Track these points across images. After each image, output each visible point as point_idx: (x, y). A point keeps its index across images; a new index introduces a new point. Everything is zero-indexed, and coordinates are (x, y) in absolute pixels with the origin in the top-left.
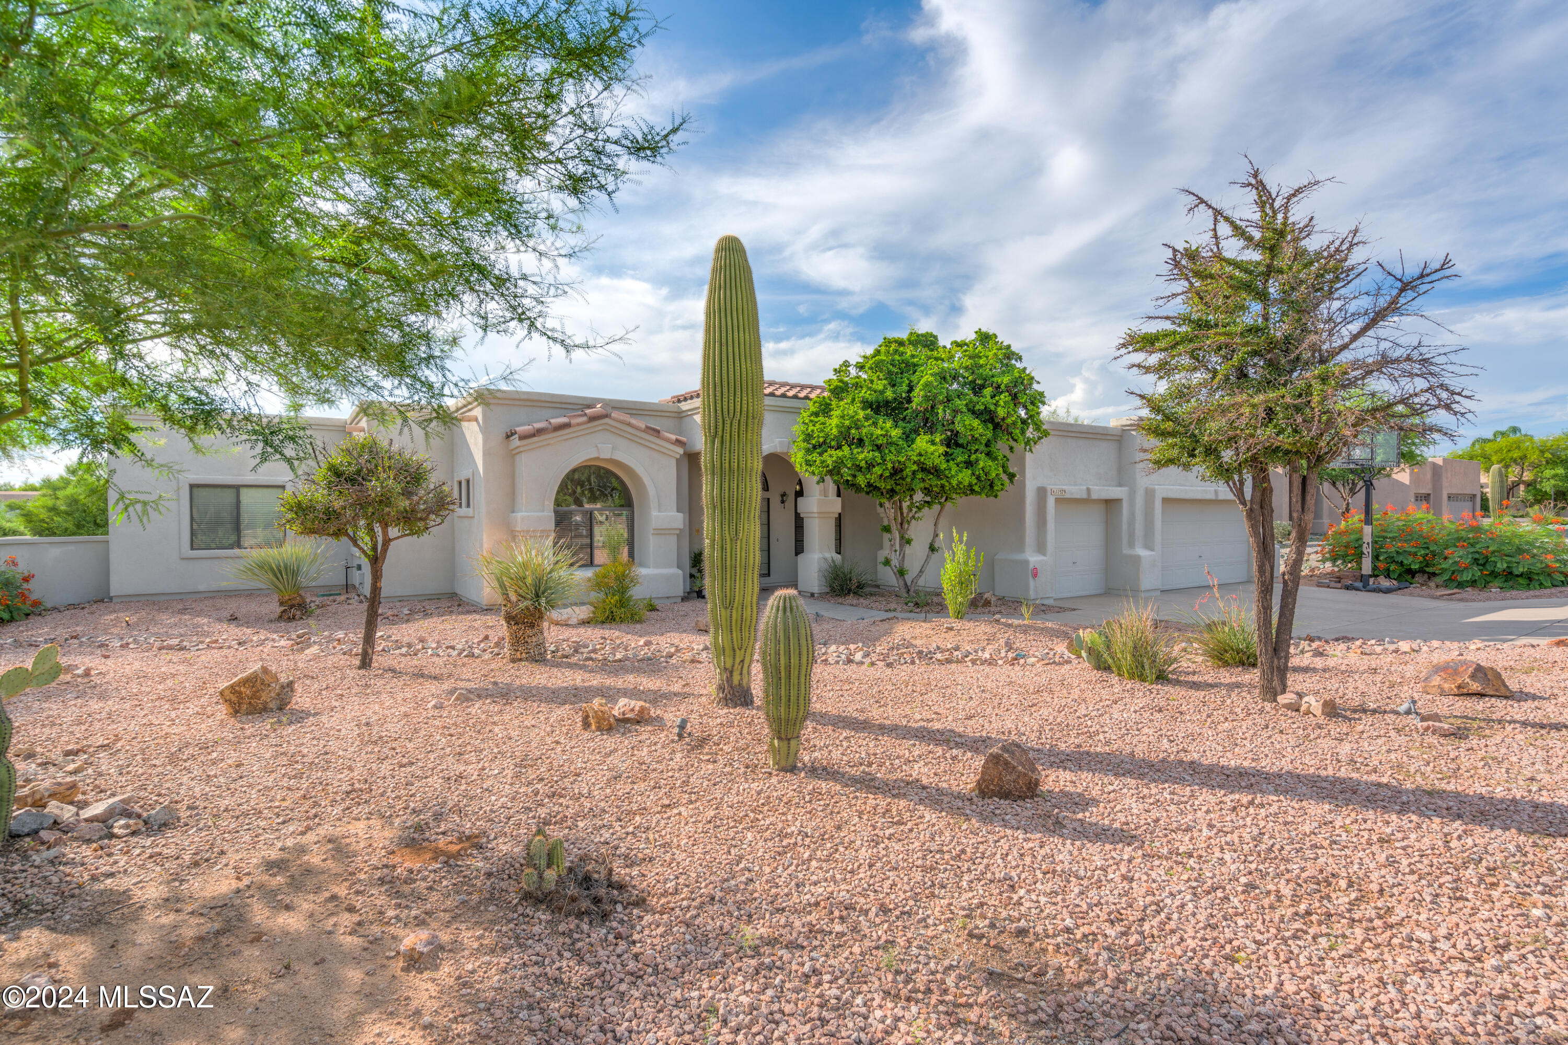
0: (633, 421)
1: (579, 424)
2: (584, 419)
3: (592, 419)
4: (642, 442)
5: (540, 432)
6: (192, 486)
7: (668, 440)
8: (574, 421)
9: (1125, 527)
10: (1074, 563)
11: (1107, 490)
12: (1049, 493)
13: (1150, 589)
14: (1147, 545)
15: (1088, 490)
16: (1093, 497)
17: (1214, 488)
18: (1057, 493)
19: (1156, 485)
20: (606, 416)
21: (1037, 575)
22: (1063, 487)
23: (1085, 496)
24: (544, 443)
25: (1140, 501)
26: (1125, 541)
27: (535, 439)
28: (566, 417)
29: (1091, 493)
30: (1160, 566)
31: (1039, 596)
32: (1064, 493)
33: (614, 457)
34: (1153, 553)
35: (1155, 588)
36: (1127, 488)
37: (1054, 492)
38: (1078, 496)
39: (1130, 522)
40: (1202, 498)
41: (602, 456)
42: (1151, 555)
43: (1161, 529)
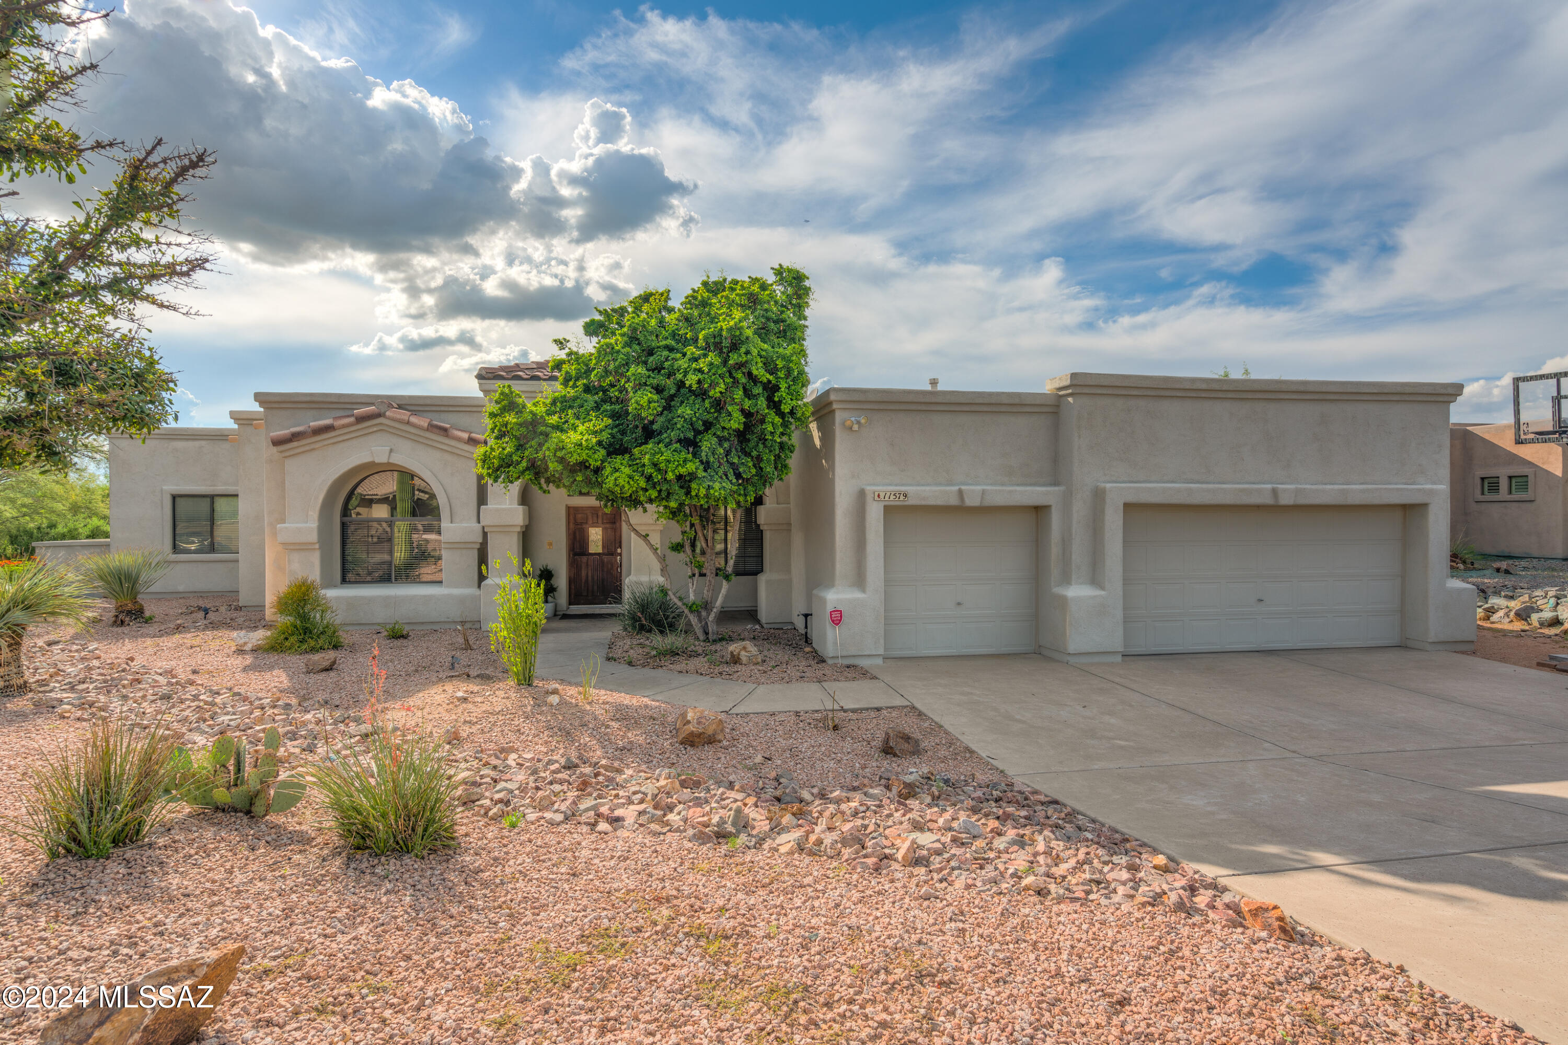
0: (413, 419)
1: (344, 426)
2: (352, 419)
3: (361, 419)
4: (430, 443)
5: (295, 437)
6: (174, 498)
7: (459, 439)
8: (337, 423)
9: (1055, 550)
10: (959, 604)
11: (1010, 492)
12: (869, 498)
13: (1091, 651)
14: (1095, 580)
15: (960, 492)
16: (969, 502)
17: (1269, 486)
18: (887, 498)
19: (1116, 482)
20: (379, 415)
21: (840, 620)
22: (903, 488)
23: (954, 501)
24: (307, 448)
25: (1080, 509)
26: (1055, 572)
27: (295, 444)
28: (335, 418)
29: (965, 497)
30: (1119, 614)
31: (845, 653)
32: (902, 498)
33: (391, 461)
34: (1103, 593)
35: (1105, 650)
36: (1062, 488)
37: (879, 496)
38: (939, 502)
39: (1066, 542)
40: (1239, 502)
41: (377, 460)
42: (1095, 597)
43: (1122, 554)
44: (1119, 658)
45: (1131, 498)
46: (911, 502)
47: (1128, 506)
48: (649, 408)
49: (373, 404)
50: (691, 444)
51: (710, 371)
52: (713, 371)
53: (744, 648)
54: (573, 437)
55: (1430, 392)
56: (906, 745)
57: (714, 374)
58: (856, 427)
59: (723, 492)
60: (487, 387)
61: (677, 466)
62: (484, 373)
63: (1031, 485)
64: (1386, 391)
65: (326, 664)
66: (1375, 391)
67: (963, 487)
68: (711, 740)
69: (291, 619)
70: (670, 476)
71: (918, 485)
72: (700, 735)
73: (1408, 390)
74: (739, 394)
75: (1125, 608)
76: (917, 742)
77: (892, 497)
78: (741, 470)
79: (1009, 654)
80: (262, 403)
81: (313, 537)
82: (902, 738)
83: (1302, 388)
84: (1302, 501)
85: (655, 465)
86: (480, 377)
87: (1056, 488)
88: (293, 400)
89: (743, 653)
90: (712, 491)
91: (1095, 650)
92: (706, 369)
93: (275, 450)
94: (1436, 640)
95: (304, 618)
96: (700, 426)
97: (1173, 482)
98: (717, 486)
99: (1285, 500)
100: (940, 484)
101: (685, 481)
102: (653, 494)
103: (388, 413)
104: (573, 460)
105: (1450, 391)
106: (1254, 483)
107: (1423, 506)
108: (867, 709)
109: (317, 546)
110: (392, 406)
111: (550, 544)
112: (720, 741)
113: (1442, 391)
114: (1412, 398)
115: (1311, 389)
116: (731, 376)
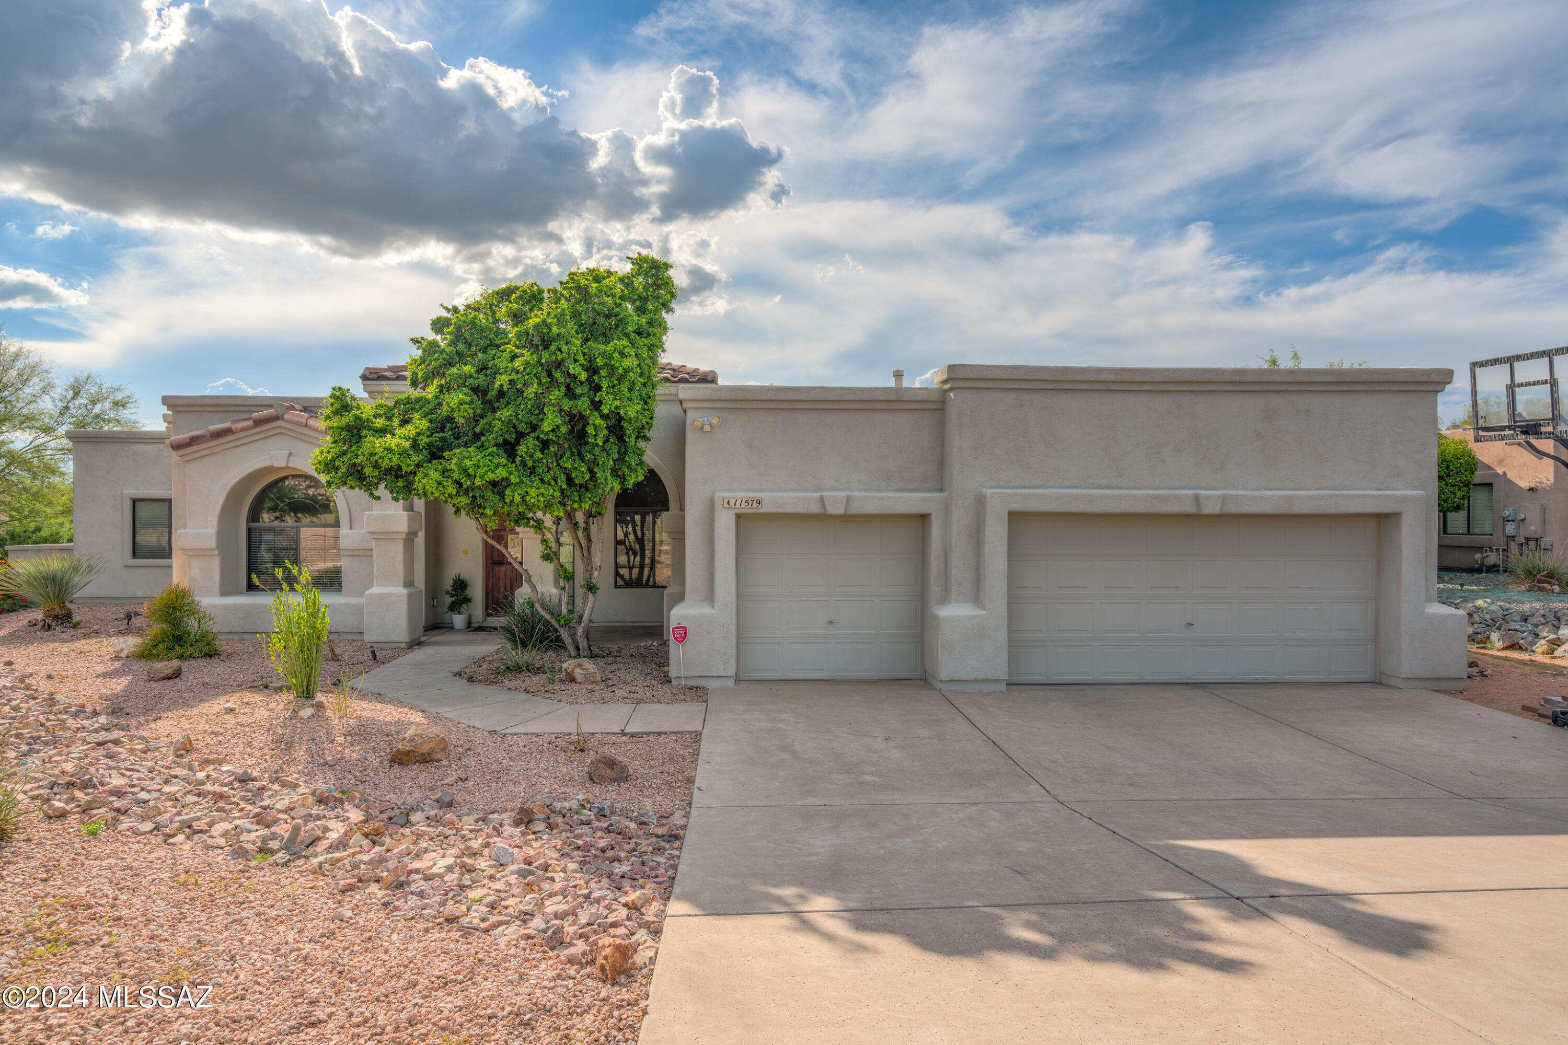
0: (311, 422)
1: (242, 430)
2: (250, 423)
3: (259, 422)
5: (193, 441)
6: (134, 502)
8: (236, 427)
9: (935, 564)
10: (831, 622)
11: (882, 498)
12: (718, 506)
13: (968, 678)
14: (977, 599)
15: (822, 499)
16: (831, 510)
17: (1191, 492)
18: (738, 505)
19: (1005, 488)
20: (277, 418)
21: (684, 638)
22: (757, 495)
23: (815, 509)
24: (207, 452)
25: (960, 518)
26: (935, 589)
27: (194, 448)
28: (234, 422)
29: (826, 503)
30: (1002, 636)
31: (690, 674)
32: (755, 505)
33: (290, 465)
34: (983, 612)
35: (985, 677)
36: (943, 494)
37: (728, 503)
38: (799, 509)
39: (946, 554)
40: (1152, 510)
41: (276, 465)
42: (974, 616)
43: (1006, 568)
44: (1003, 687)
45: (1018, 506)
46: (765, 509)
47: (1015, 517)
48: (459, 410)
49: (271, 406)
50: (509, 448)
51: (525, 369)
52: (528, 371)
53: (580, 666)
54: (390, 441)
55: (1409, 380)
56: (608, 771)
57: (529, 374)
58: (707, 428)
59: (541, 499)
60: (371, 388)
61: (487, 471)
62: (367, 373)
63: (913, 490)
64: (1348, 380)
65: (168, 672)
66: (1334, 380)
67: (825, 494)
68: (426, 759)
69: (164, 626)
70: (478, 482)
71: (780, 491)
72: (408, 753)
73: (1377, 378)
74: (556, 394)
75: (1010, 630)
76: (624, 769)
77: (744, 504)
78: (573, 475)
79: (887, 680)
80: (170, 407)
81: (212, 543)
82: (605, 763)
83: (1237, 378)
84: (1232, 509)
85: (465, 471)
86: (364, 378)
87: (938, 495)
88: (199, 403)
89: (578, 670)
90: (528, 498)
91: (972, 678)
92: (521, 369)
93: (174, 453)
94: (1411, 676)
95: (176, 623)
96: (522, 427)
97: (1075, 487)
98: (533, 492)
99: (1210, 508)
100: (806, 490)
101: (499, 486)
102: (464, 500)
103: (286, 416)
104: (385, 464)
105: (1435, 378)
106: (1178, 489)
107: (1396, 516)
108: (648, 734)
109: (216, 552)
110: (293, 408)
111: (466, 552)
112: (438, 761)
113: (1425, 378)
114: (1383, 387)
115: (1249, 378)
116: (550, 374)
